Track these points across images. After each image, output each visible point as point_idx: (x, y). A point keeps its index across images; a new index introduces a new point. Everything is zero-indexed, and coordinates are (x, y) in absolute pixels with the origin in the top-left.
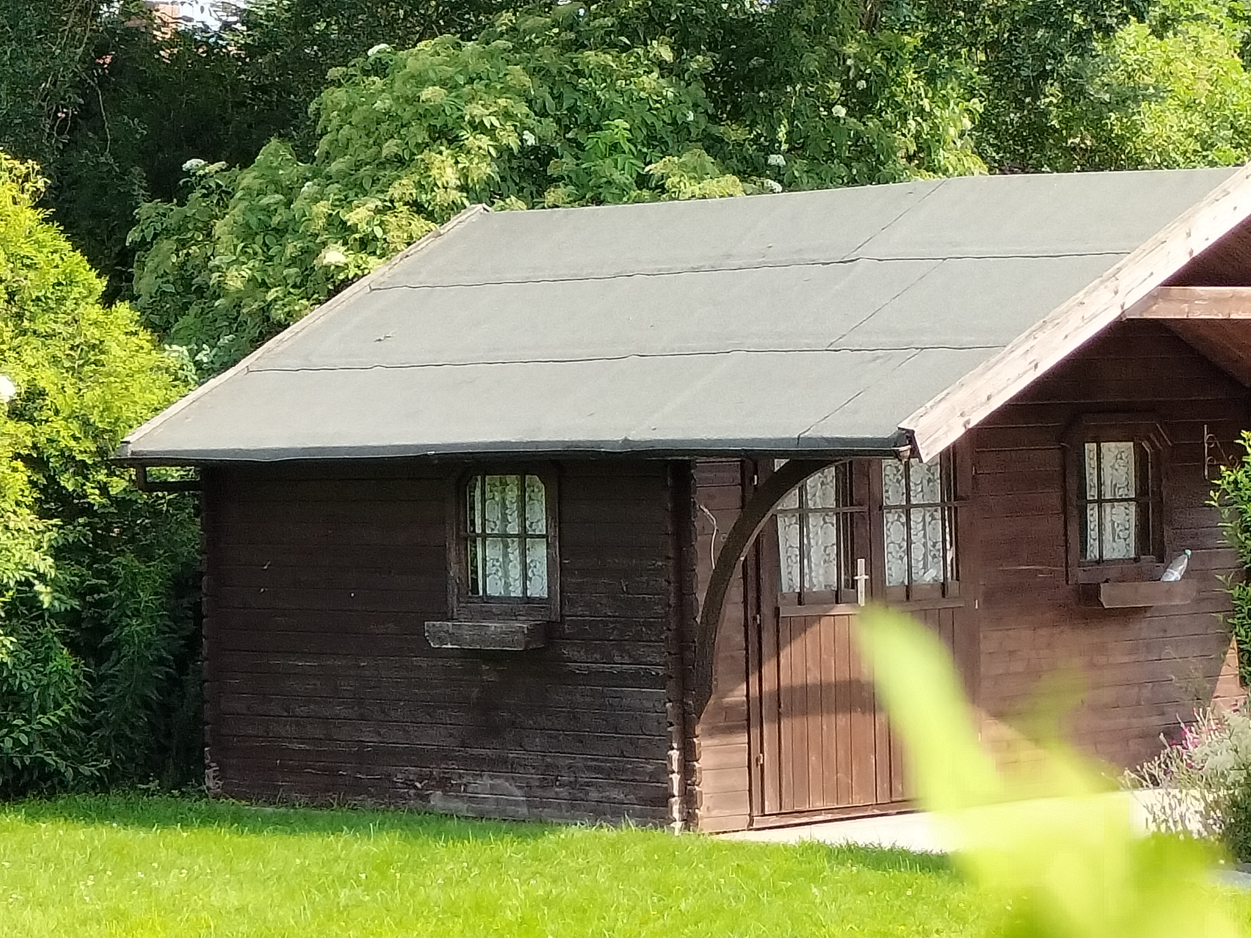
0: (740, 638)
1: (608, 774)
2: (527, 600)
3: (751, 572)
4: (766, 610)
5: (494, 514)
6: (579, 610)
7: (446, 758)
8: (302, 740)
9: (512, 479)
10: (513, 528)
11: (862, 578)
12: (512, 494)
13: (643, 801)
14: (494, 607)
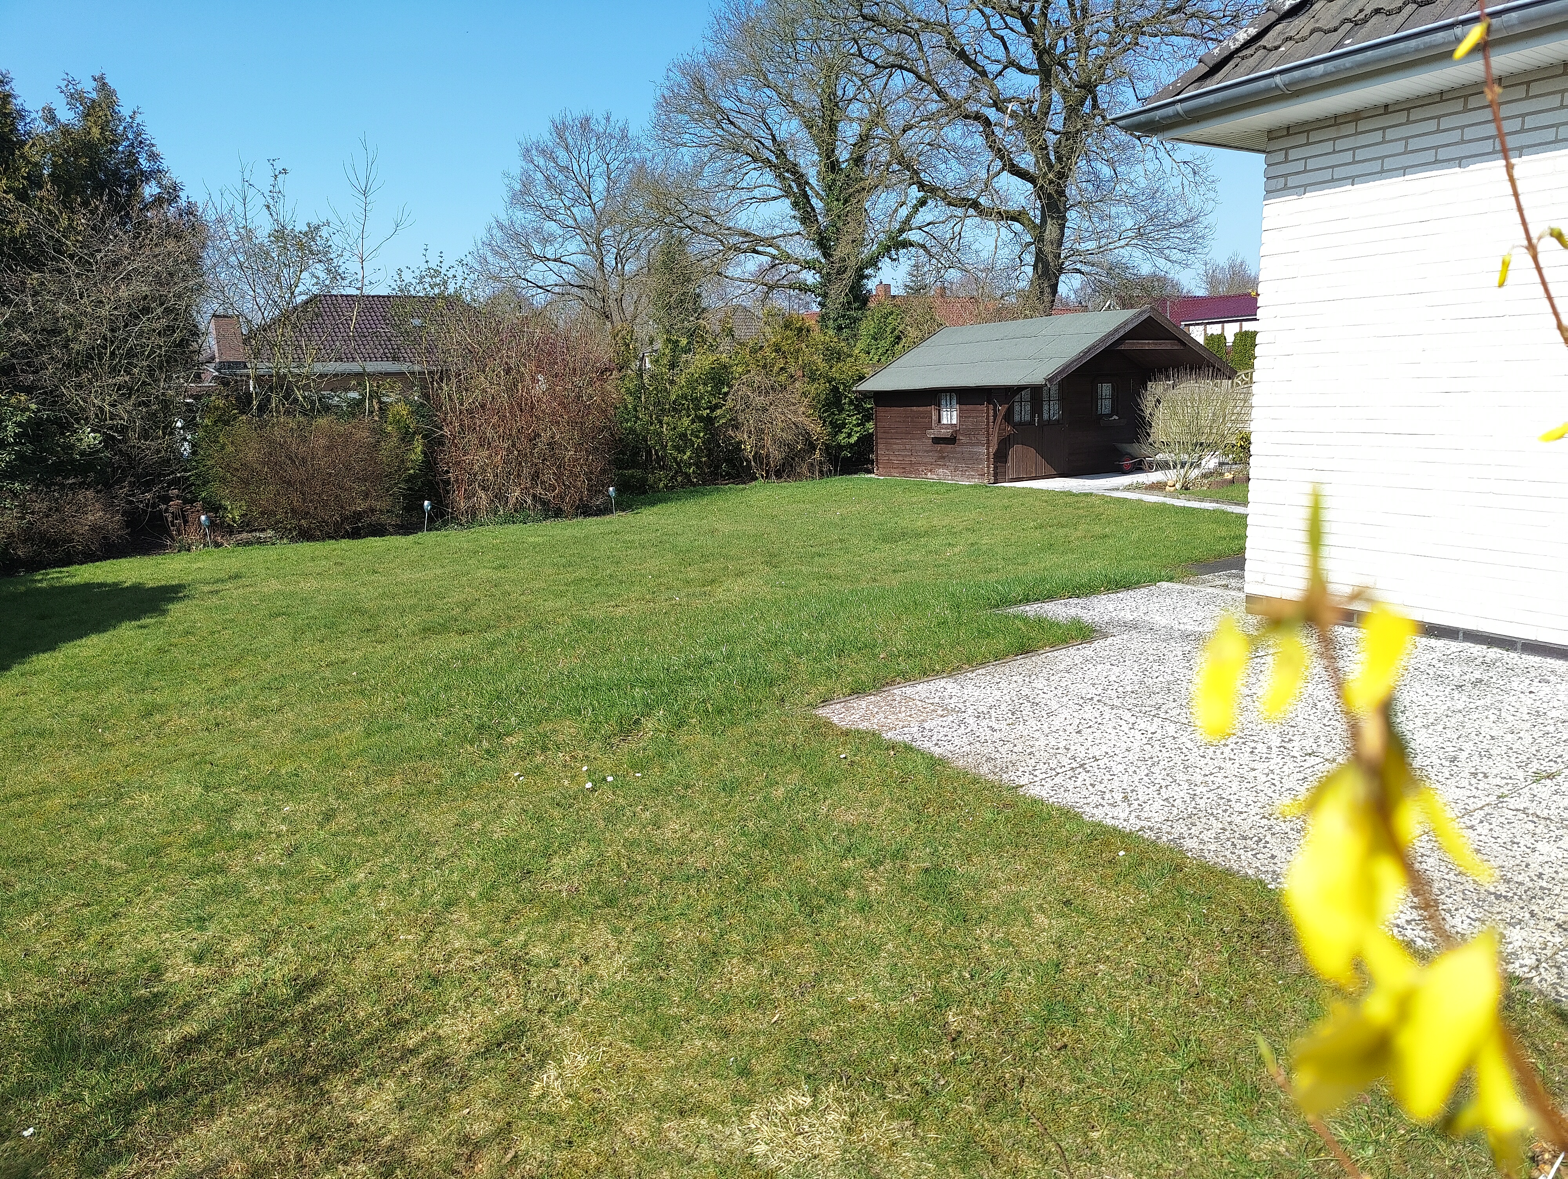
1: (971, 468)
2: (952, 425)
3: (1007, 417)
5: (944, 403)
6: (965, 427)
7: (931, 465)
8: (897, 460)
9: (949, 394)
10: (948, 407)
11: (1036, 419)
12: (948, 398)
13: (979, 475)
14: (944, 427)
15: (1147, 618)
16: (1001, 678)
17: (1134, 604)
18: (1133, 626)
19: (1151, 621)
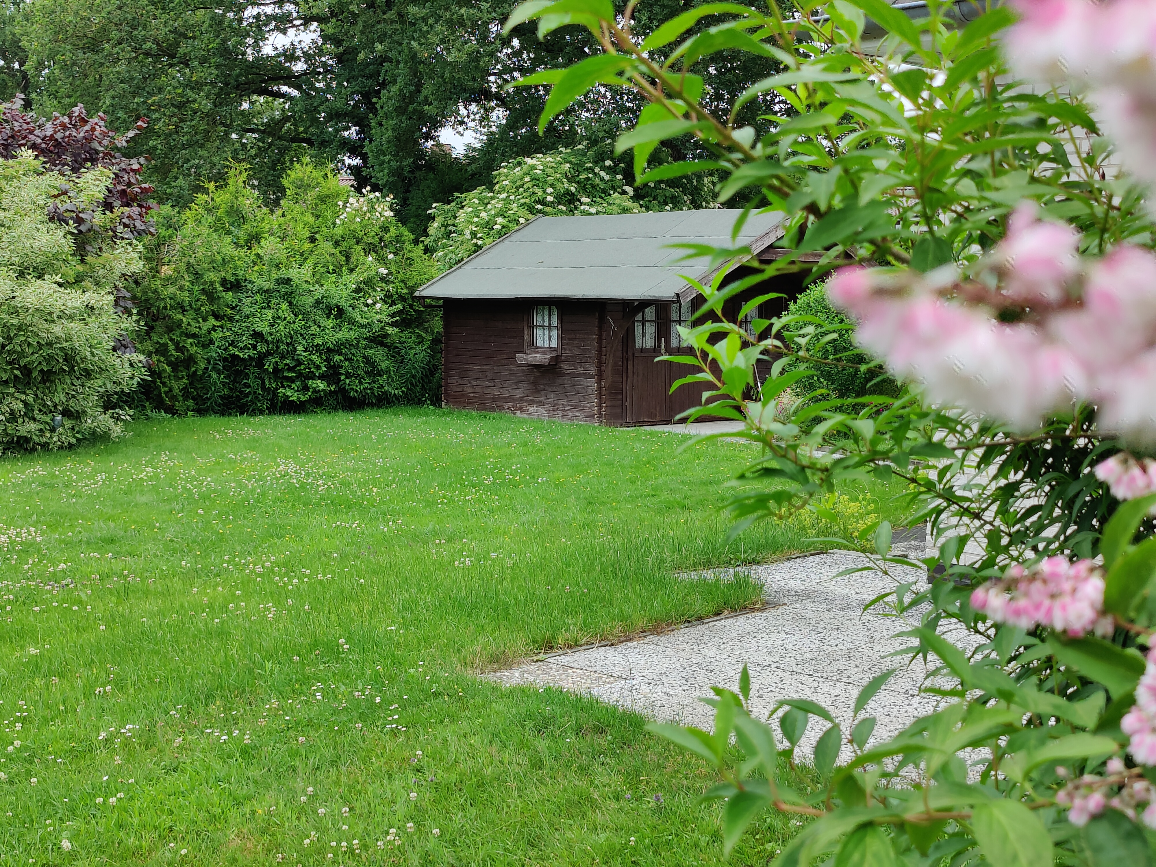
0: (620, 363)
1: (576, 407)
2: (550, 348)
3: (625, 341)
4: (630, 354)
5: (540, 318)
6: (567, 352)
7: (521, 401)
8: (474, 393)
9: (547, 307)
10: (546, 324)
11: (663, 344)
12: (546, 313)
13: (587, 416)
14: (539, 350)
15: (820, 588)
16: (666, 647)
17: (804, 573)
18: (807, 596)
19: (825, 590)
